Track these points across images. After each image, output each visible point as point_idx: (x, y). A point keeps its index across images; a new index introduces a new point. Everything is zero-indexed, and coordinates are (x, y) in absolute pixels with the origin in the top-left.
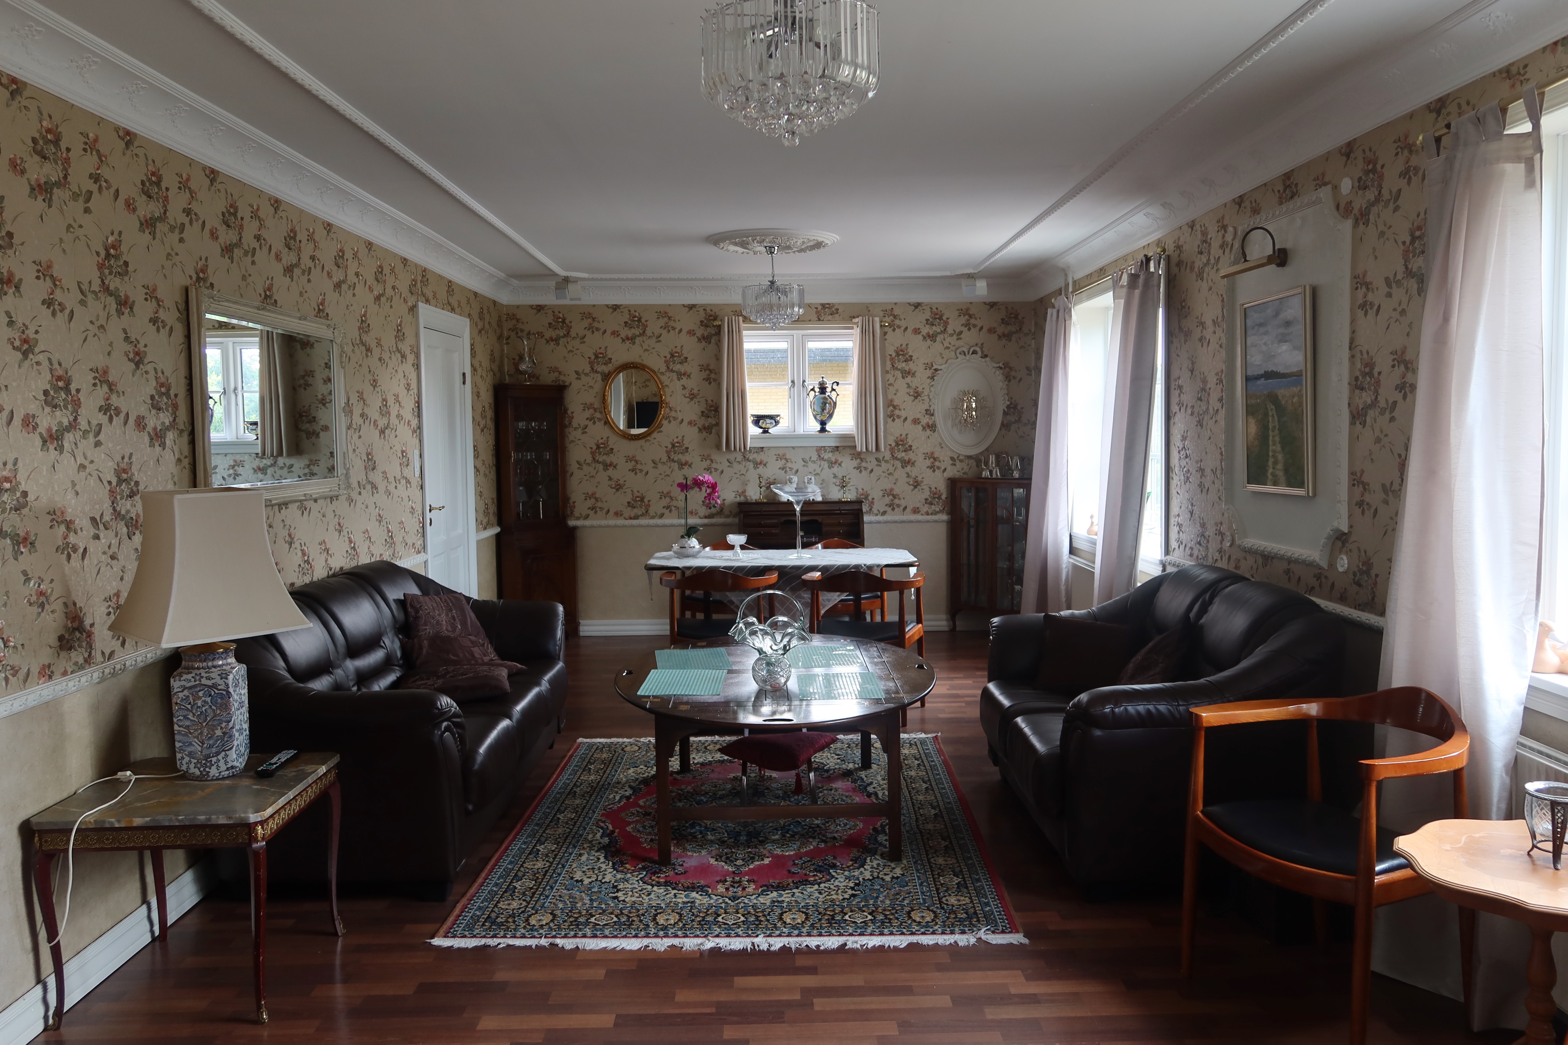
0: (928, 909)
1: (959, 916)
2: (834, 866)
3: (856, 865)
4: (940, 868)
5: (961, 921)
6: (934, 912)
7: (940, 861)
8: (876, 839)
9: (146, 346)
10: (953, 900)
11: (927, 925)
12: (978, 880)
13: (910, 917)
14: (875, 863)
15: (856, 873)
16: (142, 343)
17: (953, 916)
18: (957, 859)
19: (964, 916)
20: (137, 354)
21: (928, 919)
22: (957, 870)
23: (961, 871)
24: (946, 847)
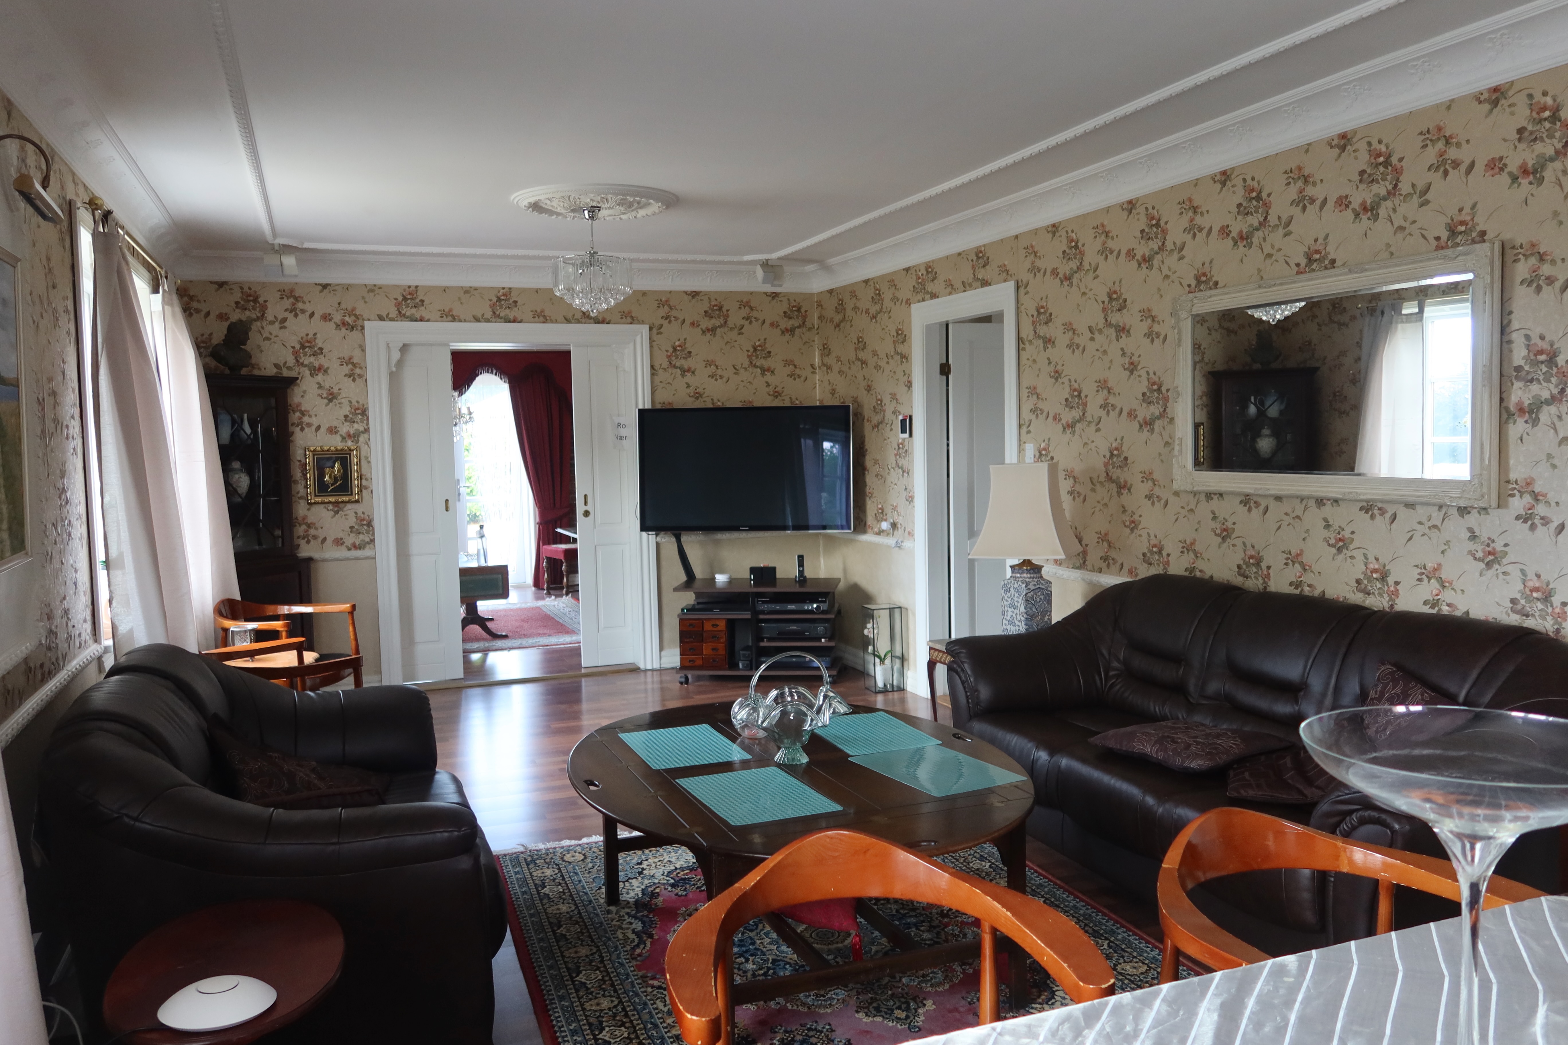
0: (570, 863)
1: (542, 861)
2: (673, 886)
3: (650, 889)
4: (564, 899)
5: (540, 857)
6: (564, 861)
7: (564, 908)
8: (643, 923)
9: (1140, 356)
10: (548, 872)
11: (568, 851)
12: (524, 893)
13: (584, 855)
14: (632, 894)
15: (646, 882)
16: (1136, 355)
17: (548, 860)
18: (546, 913)
19: (537, 862)
20: (1132, 363)
21: (568, 856)
22: (545, 901)
23: (541, 900)
24: (560, 926)
